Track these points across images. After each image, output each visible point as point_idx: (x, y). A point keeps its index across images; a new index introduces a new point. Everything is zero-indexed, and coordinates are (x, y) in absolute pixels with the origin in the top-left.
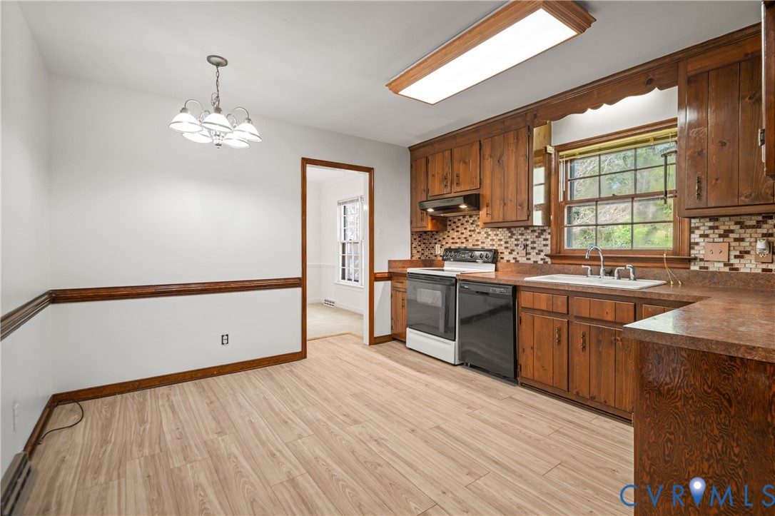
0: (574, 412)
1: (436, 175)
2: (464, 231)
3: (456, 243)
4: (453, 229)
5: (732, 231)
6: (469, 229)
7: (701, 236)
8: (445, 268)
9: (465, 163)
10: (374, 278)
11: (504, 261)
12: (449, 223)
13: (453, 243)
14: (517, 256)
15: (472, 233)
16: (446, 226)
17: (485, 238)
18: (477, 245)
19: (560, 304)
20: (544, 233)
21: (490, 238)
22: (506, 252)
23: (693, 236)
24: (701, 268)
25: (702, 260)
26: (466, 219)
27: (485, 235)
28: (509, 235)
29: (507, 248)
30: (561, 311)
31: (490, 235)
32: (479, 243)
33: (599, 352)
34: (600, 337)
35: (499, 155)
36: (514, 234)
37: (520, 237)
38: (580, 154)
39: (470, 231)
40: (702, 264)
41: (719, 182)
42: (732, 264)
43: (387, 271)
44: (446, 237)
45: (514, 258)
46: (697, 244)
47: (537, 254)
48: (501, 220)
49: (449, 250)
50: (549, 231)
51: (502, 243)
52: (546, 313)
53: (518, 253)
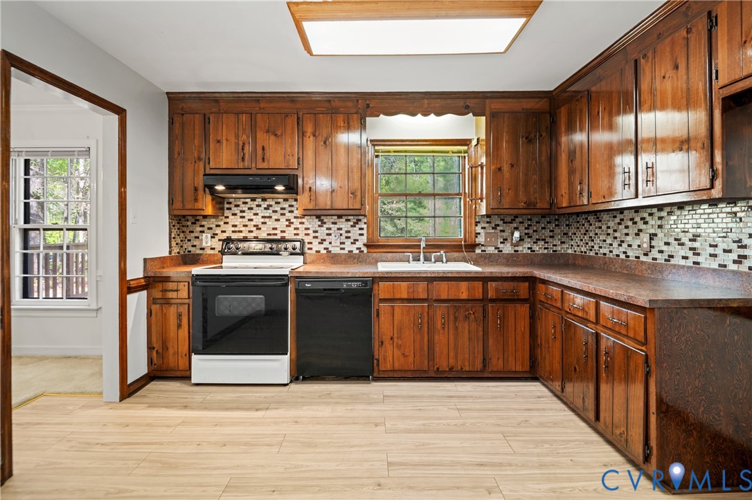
0: (438, 387)
1: (224, 142)
2: (254, 217)
3: (241, 232)
4: (234, 214)
5: (498, 225)
6: (261, 215)
7: (482, 228)
8: (223, 265)
9: (276, 135)
10: (127, 288)
11: (313, 252)
12: (226, 206)
13: (233, 232)
14: (329, 246)
15: (266, 220)
16: (222, 209)
17: (287, 226)
18: (276, 234)
19: (420, 290)
20: (359, 223)
21: (293, 226)
22: (316, 242)
23: (477, 228)
24: (482, 251)
25: (483, 245)
26: (256, 203)
27: (287, 223)
28: (320, 223)
29: (316, 237)
30: (421, 297)
31: (292, 223)
32: (277, 232)
33: (457, 327)
34: (457, 315)
35: (325, 136)
36: (325, 223)
37: (332, 226)
38: (395, 152)
39: (263, 217)
40: (483, 248)
41: (510, 191)
42: (499, 248)
43: (142, 276)
44: (221, 223)
45: (325, 249)
46: (479, 234)
47: (352, 243)
48: (328, 208)
49: (228, 241)
50: (365, 221)
51: (310, 232)
52: (405, 302)
53: (330, 243)
